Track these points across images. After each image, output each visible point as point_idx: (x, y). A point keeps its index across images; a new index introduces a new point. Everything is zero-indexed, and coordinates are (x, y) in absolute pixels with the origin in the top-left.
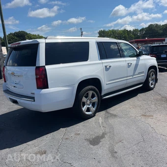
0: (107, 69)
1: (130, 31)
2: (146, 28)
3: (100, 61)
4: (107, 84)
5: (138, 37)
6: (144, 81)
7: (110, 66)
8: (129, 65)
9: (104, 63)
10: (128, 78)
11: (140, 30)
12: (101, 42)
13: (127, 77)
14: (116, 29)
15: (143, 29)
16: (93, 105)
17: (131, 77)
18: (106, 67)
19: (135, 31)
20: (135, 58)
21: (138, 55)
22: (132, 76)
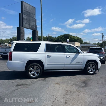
0: (48, 57)
4: (47, 64)
8: (67, 57)
13: (65, 63)
17: (69, 64)
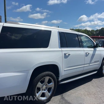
0: (66, 56)
1: (89, 31)
2: (99, 30)
3: (60, 49)
4: (64, 71)
5: (94, 35)
6: (98, 68)
7: (69, 55)
8: (87, 55)
9: (64, 51)
10: (85, 66)
11: (96, 31)
12: (64, 33)
13: (84, 64)
14: (80, 29)
15: (97, 30)
16: (49, 90)
18: (65, 54)
19: (92, 31)
20: (93, 49)
21: (95, 47)
22: (89, 64)
